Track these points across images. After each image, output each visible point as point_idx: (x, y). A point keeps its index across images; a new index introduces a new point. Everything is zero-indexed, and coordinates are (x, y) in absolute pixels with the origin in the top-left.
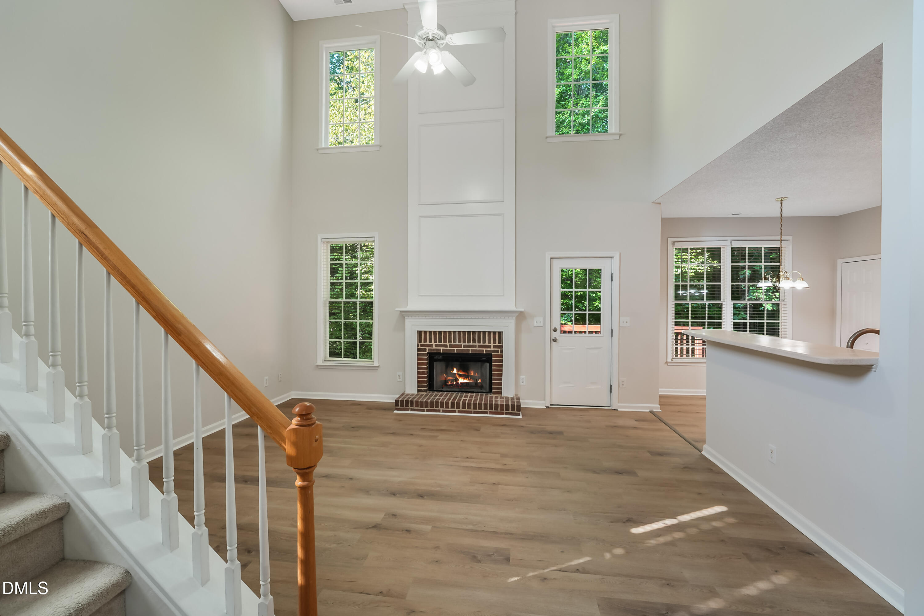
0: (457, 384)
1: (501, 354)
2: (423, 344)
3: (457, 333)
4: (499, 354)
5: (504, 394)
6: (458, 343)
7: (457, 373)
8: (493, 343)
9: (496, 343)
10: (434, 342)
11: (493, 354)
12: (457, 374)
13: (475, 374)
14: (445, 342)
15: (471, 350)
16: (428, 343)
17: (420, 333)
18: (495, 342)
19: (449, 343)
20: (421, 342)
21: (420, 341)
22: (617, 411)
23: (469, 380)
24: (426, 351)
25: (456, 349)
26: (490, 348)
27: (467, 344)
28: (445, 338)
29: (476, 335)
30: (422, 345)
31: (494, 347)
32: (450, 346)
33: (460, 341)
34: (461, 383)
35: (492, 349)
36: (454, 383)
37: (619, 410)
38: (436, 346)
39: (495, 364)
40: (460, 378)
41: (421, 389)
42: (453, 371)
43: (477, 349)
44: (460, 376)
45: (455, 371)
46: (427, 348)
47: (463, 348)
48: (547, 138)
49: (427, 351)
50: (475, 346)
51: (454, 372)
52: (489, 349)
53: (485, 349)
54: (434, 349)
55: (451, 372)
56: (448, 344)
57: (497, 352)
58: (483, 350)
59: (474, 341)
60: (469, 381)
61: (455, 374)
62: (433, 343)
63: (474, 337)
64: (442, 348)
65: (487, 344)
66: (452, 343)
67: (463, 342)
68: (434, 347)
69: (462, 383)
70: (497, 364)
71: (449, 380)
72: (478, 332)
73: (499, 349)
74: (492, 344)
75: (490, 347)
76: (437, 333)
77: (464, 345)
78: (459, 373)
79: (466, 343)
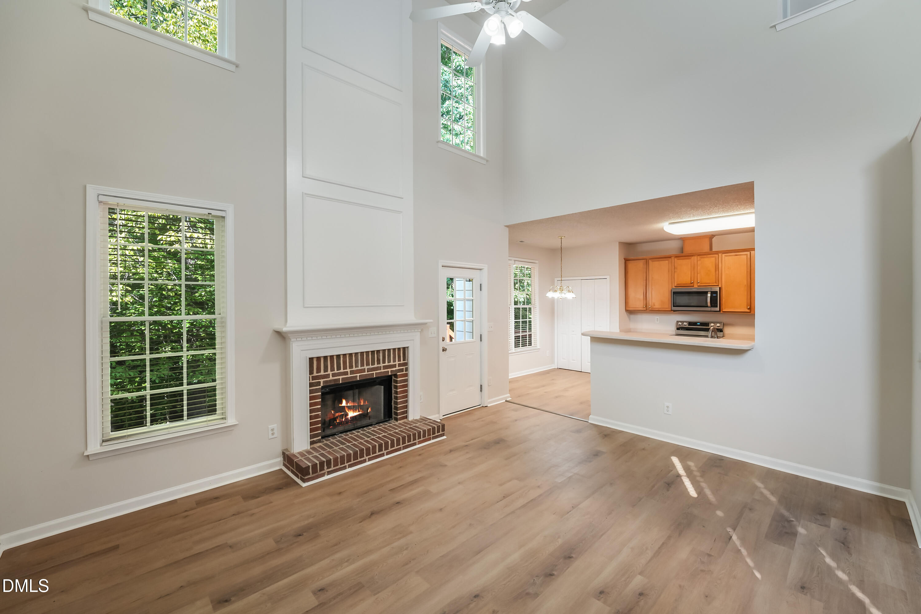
0: (347, 421)
1: (407, 372)
2: (316, 376)
3: (359, 354)
4: (404, 372)
5: (411, 418)
6: (361, 367)
7: (346, 405)
8: (398, 361)
9: (401, 361)
10: (331, 371)
11: (398, 374)
12: (346, 407)
13: (365, 403)
14: (345, 368)
15: (376, 373)
16: (322, 373)
17: (311, 360)
18: (399, 360)
19: (349, 368)
20: (313, 374)
21: (311, 372)
22: (487, 407)
23: (359, 411)
24: (320, 385)
25: (358, 375)
26: (396, 367)
27: (371, 366)
28: (345, 363)
29: (381, 354)
30: (314, 378)
31: (400, 365)
32: (352, 372)
33: (362, 365)
34: (351, 417)
35: (397, 368)
36: (343, 420)
37: (489, 405)
38: (334, 375)
39: (400, 385)
40: (350, 412)
41: (314, 440)
42: (341, 403)
43: (382, 371)
44: (350, 408)
45: (344, 403)
46: (322, 381)
47: (366, 373)
48: (438, 142)
49: (322, 385)
50: (379, 368)
51: (343, 405)
52: (394, 369)
53: (389, 370)
54: (330, 381)
55: (340, 405)
56: (348, 370)
57: (402, 370)
58: (388, 371)
59: (379, 363)
60: (359, 413)
61: (344, 407)
62: (329, 372)
63: (378, 356)
64: (341, 377)
65: (392, 363)
66: (354, 369)
67: (367, 365)
68: (331, 378)
69: (353, 418)
70: (402, 385)
71: (337, 417)
72: (383, 350)
73: (404, 367)
74: (397, 363)
75: (394, 366)
76: (335, 357)
77: (367, 368)
78: (348, 405)
79: (369, 365)
